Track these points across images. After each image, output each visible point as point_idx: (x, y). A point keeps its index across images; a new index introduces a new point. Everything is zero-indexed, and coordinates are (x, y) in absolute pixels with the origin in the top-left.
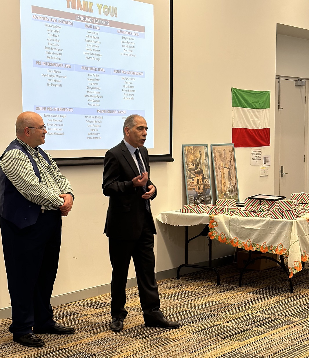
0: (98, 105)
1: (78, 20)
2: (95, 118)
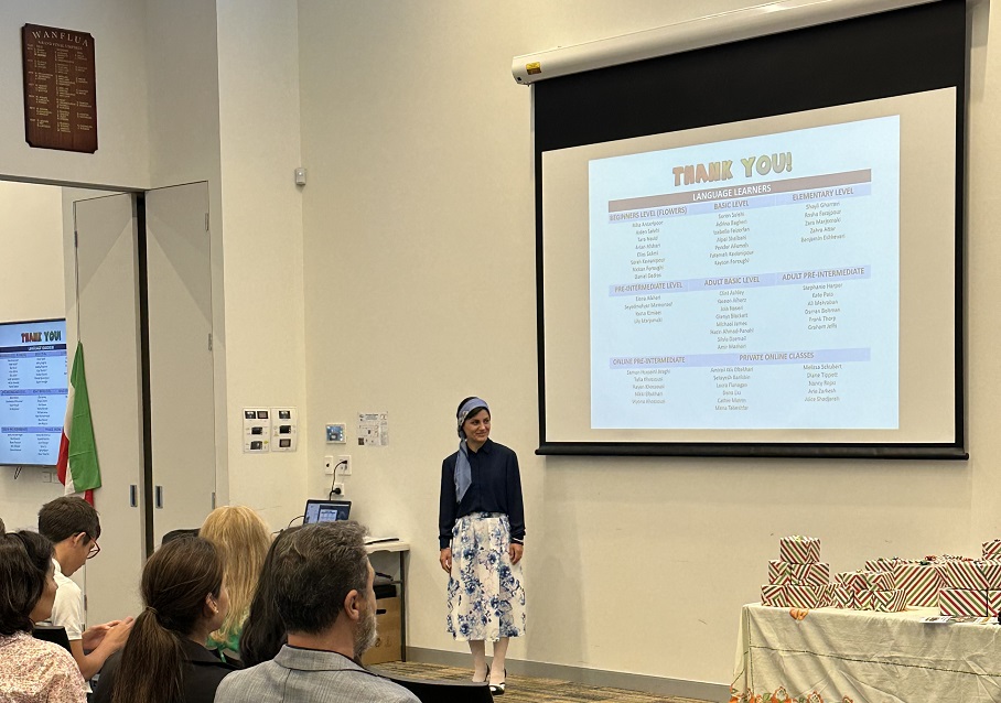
0: (742, 347)
1: (699, 200)
2: (734, 370)
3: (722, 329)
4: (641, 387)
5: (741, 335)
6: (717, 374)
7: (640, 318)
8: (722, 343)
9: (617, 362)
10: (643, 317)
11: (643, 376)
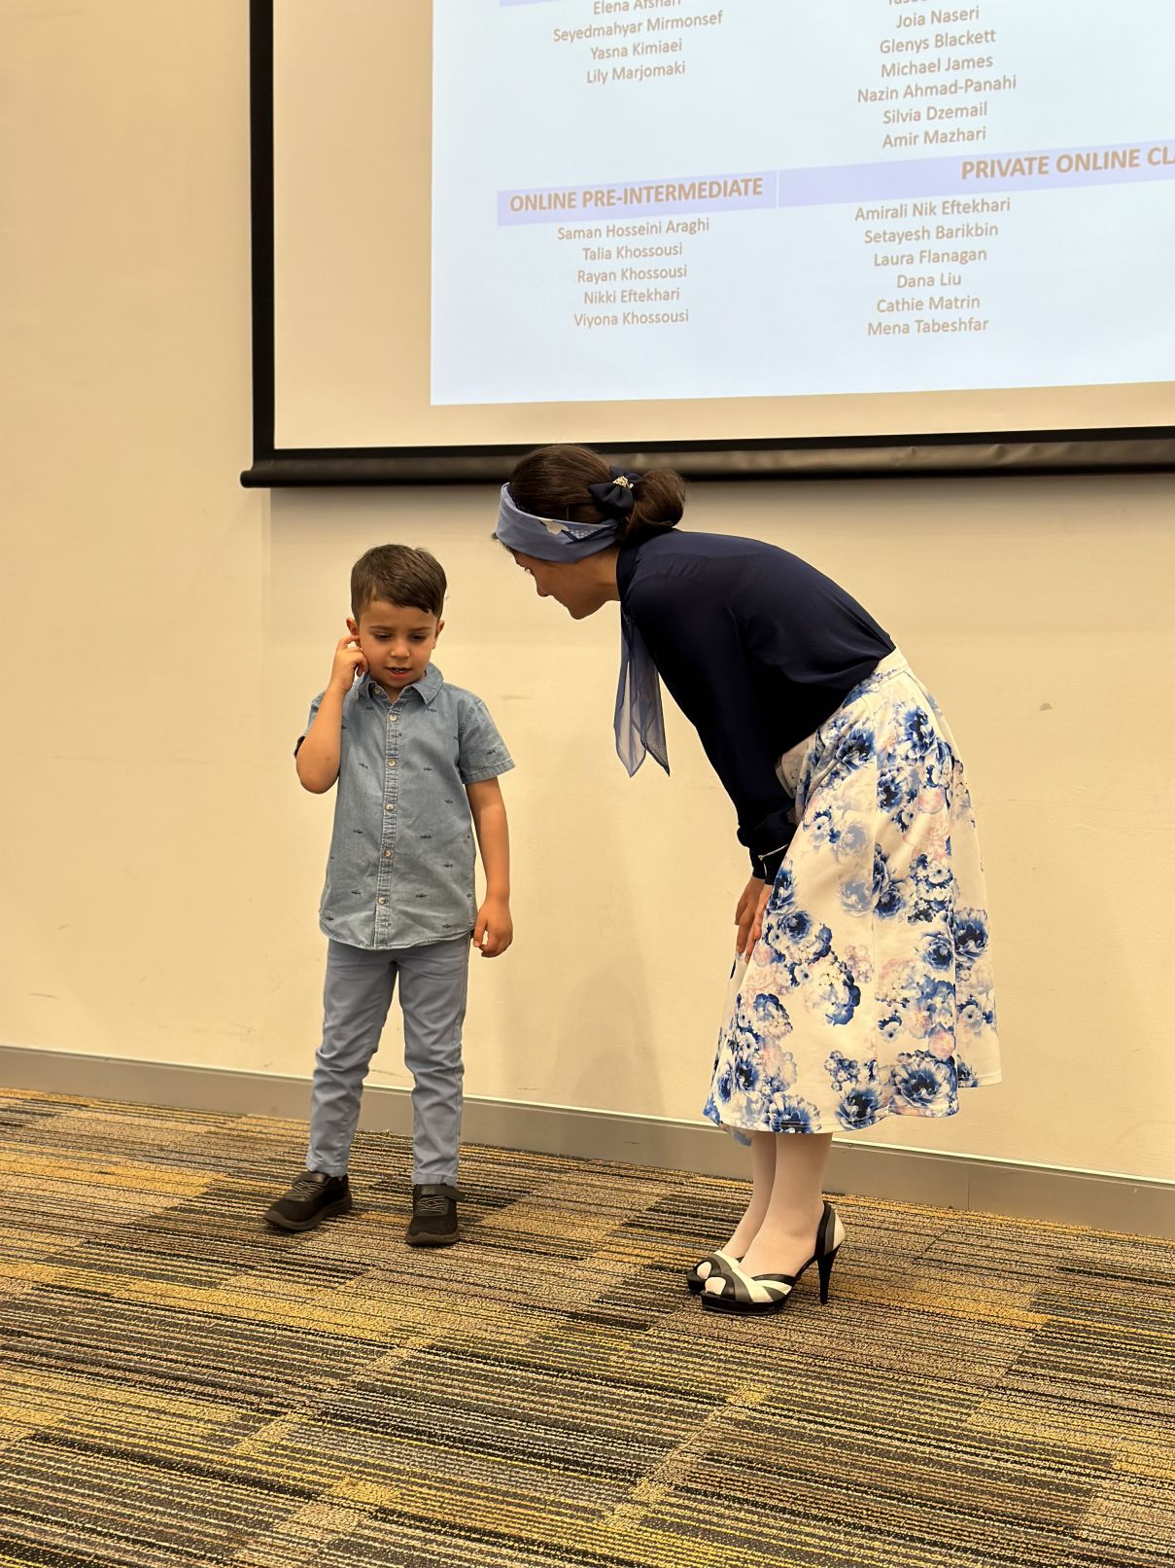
0: (971, 136)
2: (939, 210)
3: (899, 83)
4: (605, 277)
5: (971, 99)
6: (877, 226)
7: (606, 65)
8: (899, 129)
9: (525, 205)
10: (618, 63)
11: (611, 243)
